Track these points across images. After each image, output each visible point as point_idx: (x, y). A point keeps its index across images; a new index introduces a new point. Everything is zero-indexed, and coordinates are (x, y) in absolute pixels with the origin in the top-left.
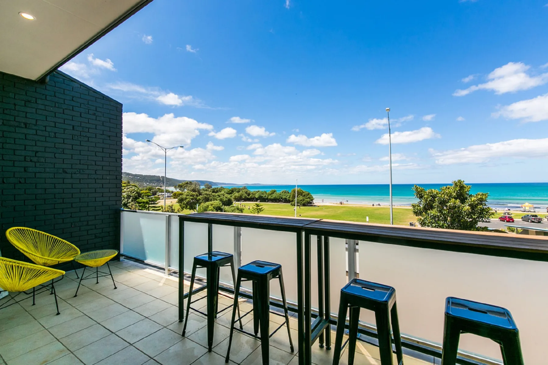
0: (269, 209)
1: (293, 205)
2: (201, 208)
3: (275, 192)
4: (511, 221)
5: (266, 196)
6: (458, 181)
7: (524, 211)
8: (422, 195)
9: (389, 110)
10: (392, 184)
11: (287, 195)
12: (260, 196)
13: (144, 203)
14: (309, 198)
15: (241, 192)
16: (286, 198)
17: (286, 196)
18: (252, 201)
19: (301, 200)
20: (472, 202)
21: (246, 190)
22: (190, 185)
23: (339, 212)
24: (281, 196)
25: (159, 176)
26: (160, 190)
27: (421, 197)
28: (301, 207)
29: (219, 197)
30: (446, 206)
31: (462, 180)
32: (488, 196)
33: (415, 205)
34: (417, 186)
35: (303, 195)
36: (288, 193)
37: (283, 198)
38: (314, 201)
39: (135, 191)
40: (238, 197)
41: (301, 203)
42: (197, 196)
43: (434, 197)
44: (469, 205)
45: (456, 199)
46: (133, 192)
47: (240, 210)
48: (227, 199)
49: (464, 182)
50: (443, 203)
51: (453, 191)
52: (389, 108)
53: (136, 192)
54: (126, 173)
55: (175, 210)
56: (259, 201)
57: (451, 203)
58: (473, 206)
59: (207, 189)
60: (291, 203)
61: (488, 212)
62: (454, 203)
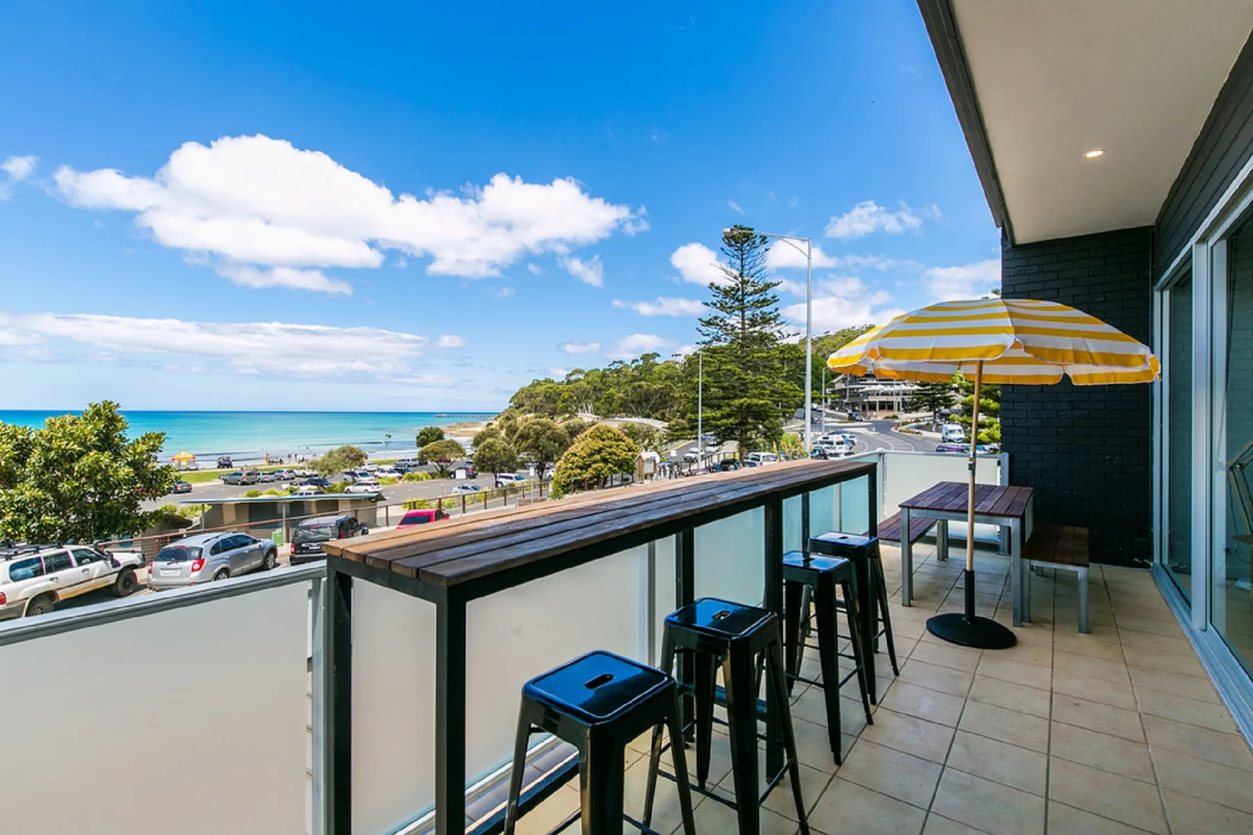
6: (104, 405)
20: (137, 457)
31: (115, 404)
44: (129, 464)
49: (118, 405)
51: (88, 430)
58: (139, 466)
62: (97, 461)
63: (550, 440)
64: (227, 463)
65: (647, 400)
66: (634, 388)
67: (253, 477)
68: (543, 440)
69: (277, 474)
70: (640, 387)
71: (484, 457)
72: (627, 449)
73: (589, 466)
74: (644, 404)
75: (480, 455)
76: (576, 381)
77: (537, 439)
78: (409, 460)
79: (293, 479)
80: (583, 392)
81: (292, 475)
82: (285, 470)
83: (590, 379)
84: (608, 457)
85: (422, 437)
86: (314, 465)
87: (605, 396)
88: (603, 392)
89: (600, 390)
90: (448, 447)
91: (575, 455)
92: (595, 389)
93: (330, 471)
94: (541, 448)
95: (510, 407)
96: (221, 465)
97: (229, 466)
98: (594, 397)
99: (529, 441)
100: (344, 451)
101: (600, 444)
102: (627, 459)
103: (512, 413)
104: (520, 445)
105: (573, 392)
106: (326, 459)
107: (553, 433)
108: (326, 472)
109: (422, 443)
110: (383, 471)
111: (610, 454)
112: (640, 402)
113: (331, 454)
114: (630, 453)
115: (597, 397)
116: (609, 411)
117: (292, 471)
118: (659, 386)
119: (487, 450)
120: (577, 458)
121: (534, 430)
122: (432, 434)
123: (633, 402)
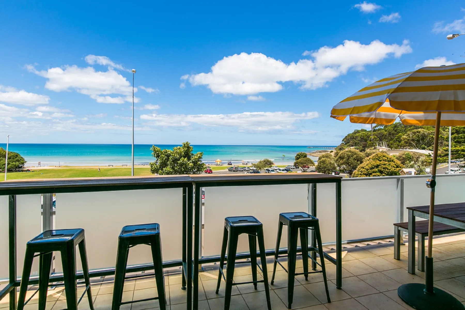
4: (211, 172)
6: (186, 143)
7: (217, 165)
8: (159, 155)
9: (135, 72)
10: (134, 144)
14: (18, 161)
27: (158, 156)
30: (177, 163)
31: (189, 142)
32: (203, 154)
33: (153, 163)
34: (155, 146)
41: (4, 168)
43: (168, 156)
44: (193, 162)
45: (185, 157)
50: (175, 161)
51: (182, 150)
52: (135, 70)
57: (181, 161)
58: (195, 163)
61: (202, 167)
62: (183, 161)
63: (355, 160)
64: (231, 163)
65: (423, 139)
66: (414, 133)
67: (237, 169)
68: (351, 160)
69: (244, 168)
70: (419, 132)
71: (320, 167)
72: (395, 166)
73: (371, 174)
74: (421, 142)
75: (318, 165)
76: (379, 130)
77: (348, 159)
78: (291, 166)
79: (249, 170)
80: (383, 135)
81: (249, 169)
82: (247, 167)
83: (387, 129)
84: (383, 170)
85: (298, 156)
86: (255, 166)
87: (396, 137)
88: (395, 136)
89: (393, 134)
90: (307, 161)
91: (363, 168)
92: (390, 134)
93: (260, 168)
94: (350, 164)
95: (342, 143)
96: (229, 164)
97: (231, 164)
98: (390, 138)
99: (344, 160)
100: (265, 161)
101: (378, 163)
102: (396, 172)
103: (343, 146)
104: (339, 162)
105: (376, 135)
106: (259, 164)
107: (357, 156)
108: (259, 168)
109: (297, 159)
110: (280, 170)
111: (384, 168)
112: (418, 141)
113: (260, 162)
114: (397, 169)
115: (391, 138)
116: (398, 146)
117: (249, 168)
118: (431, 131)
119: (322, 163)
120: (364, 169)
121: (347, 155)
122: (302, 155)
123: (413, 140)
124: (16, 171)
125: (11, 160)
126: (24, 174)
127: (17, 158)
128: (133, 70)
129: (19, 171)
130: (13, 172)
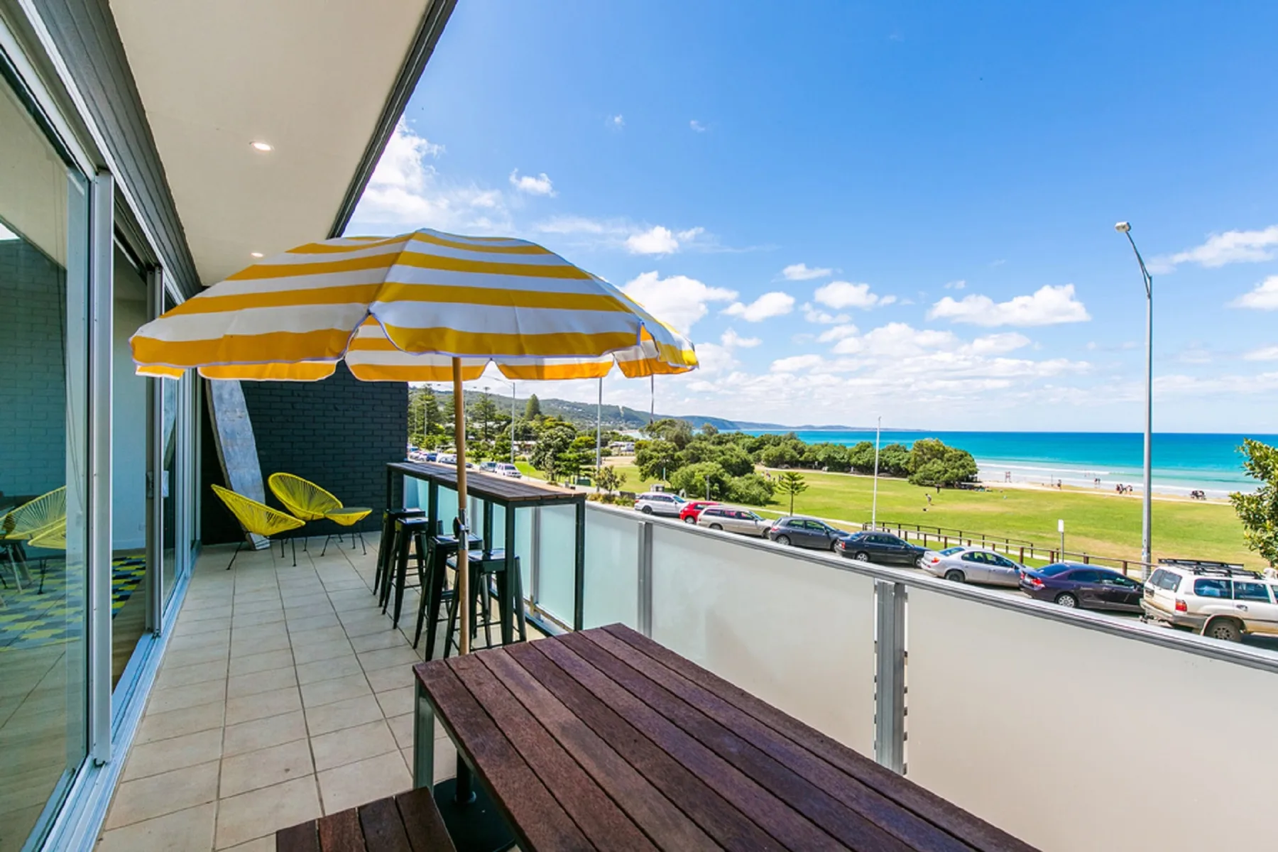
0: (847, 490)
1: (914, 483)
2: (679, 477)
3: (870, 449)
5: (846, 456)
11: (901, 457)
12: (829, 456)
13: (569, 460)
14: (963, 466)
15: (782, 445)
16: (898, 464)
17: (900, 460)
18: (810, 468)
19: (939, 472)
21: (795, 441)
22: (670, 428)
23: (1048, 509)
24: (885, 458)
25: (617, 407)
26: (616, 436)
28: (941, 490)
29: (724, 454)
35: (945, 459)
36: (906, 451)
37: (890, 464)
38: (979, 476)
39: (558, 437)
40: (776, 457)
41: (938, 478)
42: (675, 450)
46: (556, 438)
47: (766, 485)
48: (739, 460)
52: (1124, 223)
53: (559, 439)
54: (557, 400)
55: (616, 477)
56: (826, 468)
59: (706, 435)
60: (909, 477)
124: (960, 487)
125: (950, 463)
126: (973, 493)
127: (962, 461)
128: (1119, 224)
129: (965, 487)
130: (953, 488)
